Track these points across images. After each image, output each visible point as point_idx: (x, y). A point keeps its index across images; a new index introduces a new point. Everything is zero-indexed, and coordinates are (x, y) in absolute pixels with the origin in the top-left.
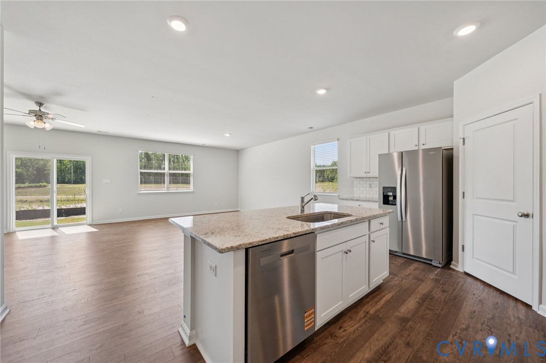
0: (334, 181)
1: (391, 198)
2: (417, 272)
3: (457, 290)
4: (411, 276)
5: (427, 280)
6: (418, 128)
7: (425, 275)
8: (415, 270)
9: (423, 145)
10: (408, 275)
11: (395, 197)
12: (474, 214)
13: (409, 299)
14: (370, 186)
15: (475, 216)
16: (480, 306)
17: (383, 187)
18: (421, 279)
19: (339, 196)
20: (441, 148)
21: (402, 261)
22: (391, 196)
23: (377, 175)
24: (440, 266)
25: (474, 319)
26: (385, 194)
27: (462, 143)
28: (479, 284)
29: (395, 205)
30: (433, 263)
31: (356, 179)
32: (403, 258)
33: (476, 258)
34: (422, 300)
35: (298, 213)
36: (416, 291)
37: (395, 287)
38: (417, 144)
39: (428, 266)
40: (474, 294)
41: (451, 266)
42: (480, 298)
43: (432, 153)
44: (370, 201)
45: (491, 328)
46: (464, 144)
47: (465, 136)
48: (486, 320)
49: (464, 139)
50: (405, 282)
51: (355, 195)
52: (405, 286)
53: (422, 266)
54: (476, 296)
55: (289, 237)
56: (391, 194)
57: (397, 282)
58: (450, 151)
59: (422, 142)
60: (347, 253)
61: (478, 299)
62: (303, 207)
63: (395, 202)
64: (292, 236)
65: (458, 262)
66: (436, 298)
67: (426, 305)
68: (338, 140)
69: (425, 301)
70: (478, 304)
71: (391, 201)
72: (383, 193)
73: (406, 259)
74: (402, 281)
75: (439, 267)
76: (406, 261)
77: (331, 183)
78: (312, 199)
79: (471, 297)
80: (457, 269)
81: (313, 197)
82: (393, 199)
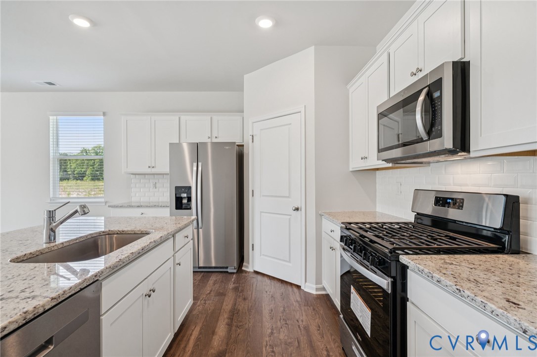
0: (85, 178)
1: (185, 201)
2: (217, 286)
3: (254, 293)
4: (212, 294)
5: (228, 292)
6: (211, 118)
7: (225, 287)
8: (214, 284)
9: (216, 137)
10: (209, 293)
11: (189, 199)
12: (261, 212)
13: (219, 324)
14: (155, 186)
15: (262, 214)
16: (273, 302)
17: (176, 187)
18: (222, 293)
19: (106, 203)
20: (235, 143)
21: (200, 278)
22: (185, 198)
23: (167, 170)
24: (235, 271)
25: (274, 318)
26: (177, 196)
27: (251, 140)
28: (266, 279)
29: (190, 209)
30: (229, 270)
31: (134, 176)
32: (199, 273)
33: (263, 255)
34: (230, 318)
35: (40, 243)
36: (222, 311)
37: (200, 315)
38: (210, 136)
39: (224, 274)
40: (266, 292)
41: (243, 268)
42: (271, 293)
43: (227, 148)
44: (158, 206)
45: (286, 321)
46: (253, 142)
47: (254, 134)
48: (281, 315)
49: (253, 136)
50: (209, 304)
51: (134, 199)
52: (210, 310)
53: (220, 276)
54: (268, 293)
55: (41, 310)
56: (185, 195)
57: (201, 308)
58: (241, 148)
59: (215, 135)
60: (149, 296)
61: (270, 296)
62: (53, 230)
63: (189, 205)
64: (47, 308)
65: (248, 263)
66: (241, 310)
67: (235, 324)
68: (104, 114)
69: (233, 319)
70: (272, 300)
71: (185, 204)
72: (176, 194)
73: (203, 274)
74: (205, 303)
75: (234, 273)
76: (203, 276)
77: (79, 181)
78: (76, 212)
79: (265, 296)
80: (248, 270)
81: (78, 208)
82: (188, 201)
